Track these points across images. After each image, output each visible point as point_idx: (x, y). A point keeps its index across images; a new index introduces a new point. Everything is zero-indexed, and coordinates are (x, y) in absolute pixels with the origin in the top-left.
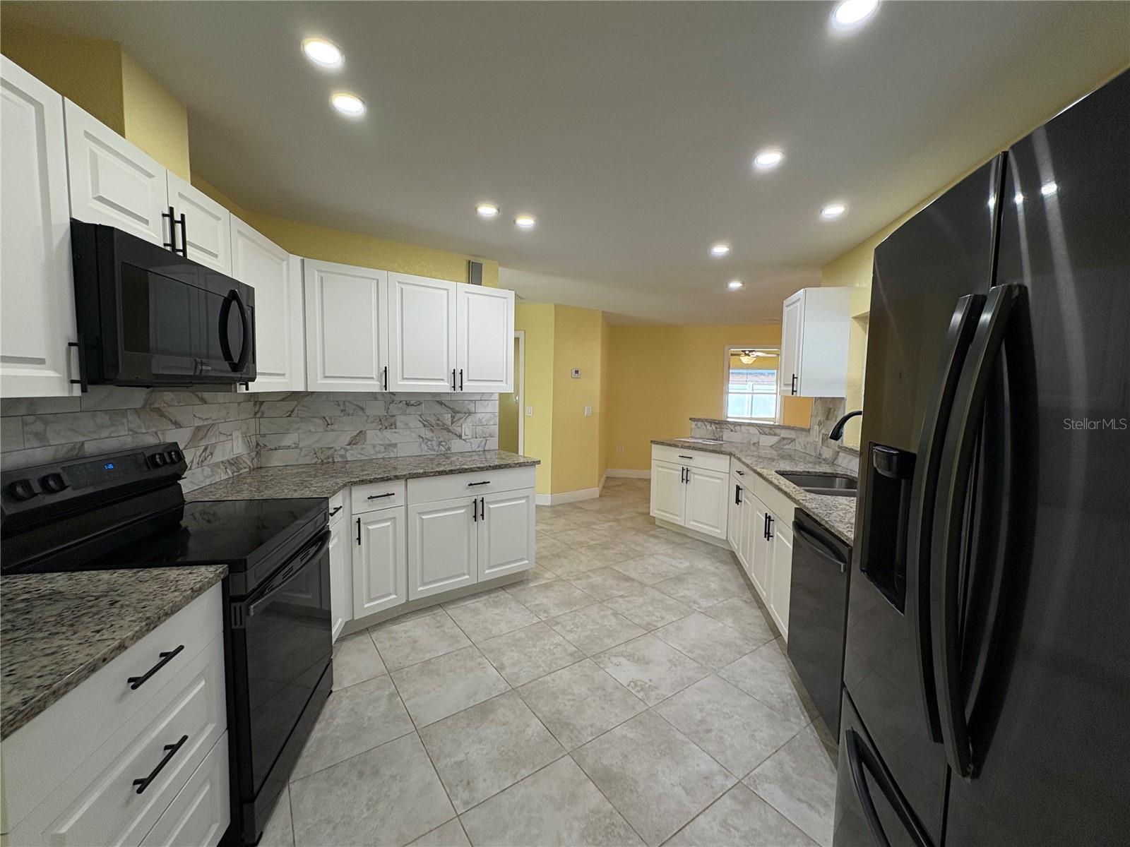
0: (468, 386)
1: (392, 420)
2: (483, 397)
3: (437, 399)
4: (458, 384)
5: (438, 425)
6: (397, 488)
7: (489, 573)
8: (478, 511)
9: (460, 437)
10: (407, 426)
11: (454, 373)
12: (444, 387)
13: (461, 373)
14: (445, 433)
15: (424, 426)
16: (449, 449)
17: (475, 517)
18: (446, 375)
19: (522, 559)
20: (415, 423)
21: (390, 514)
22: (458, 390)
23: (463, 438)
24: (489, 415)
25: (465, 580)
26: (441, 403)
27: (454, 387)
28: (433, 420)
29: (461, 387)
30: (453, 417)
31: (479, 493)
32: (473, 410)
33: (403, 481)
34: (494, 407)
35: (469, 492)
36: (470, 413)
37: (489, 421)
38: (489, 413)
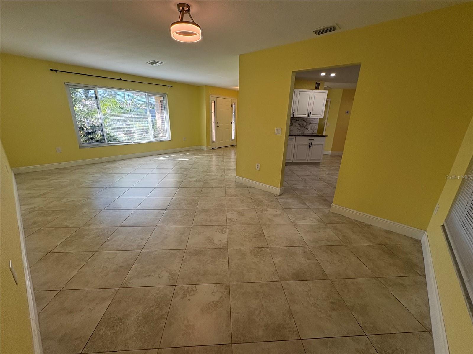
0: (312, 116)
1: (292, 124)
2: (315, 119)
3: (303, 119)
4: (309, 116)
5: (302, 126)
6: (294, 138)
7: (311, 160)
8: (310, 146)
9: (307, 129)
10: (295, 126)
11: (309, 113)
12: (306, 116)
13: (310, 113)
14: (304, 128)
15: (299, 126)
16: (304, 132)
17: (309, 147)
18: (306, 113)
19: (319, 159)
20: (297, 125)
21: (292, 143)
22: (309, 117)
23: (308, 129)
24: (315, 124)
25: (305, 160)
26: (304, 120)
27: (308, 117)
28: (301, 124)
29: (310, 117)
30: (306, 124)
31: (311, 141)
32: (312, 123)
33: (295, 137)
34: (317, 122)
35: (308, 141)
36: (311, 123)
37: (315, 126)
38: (316, 124)
